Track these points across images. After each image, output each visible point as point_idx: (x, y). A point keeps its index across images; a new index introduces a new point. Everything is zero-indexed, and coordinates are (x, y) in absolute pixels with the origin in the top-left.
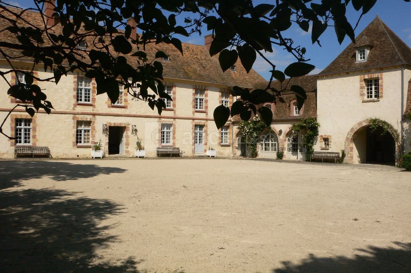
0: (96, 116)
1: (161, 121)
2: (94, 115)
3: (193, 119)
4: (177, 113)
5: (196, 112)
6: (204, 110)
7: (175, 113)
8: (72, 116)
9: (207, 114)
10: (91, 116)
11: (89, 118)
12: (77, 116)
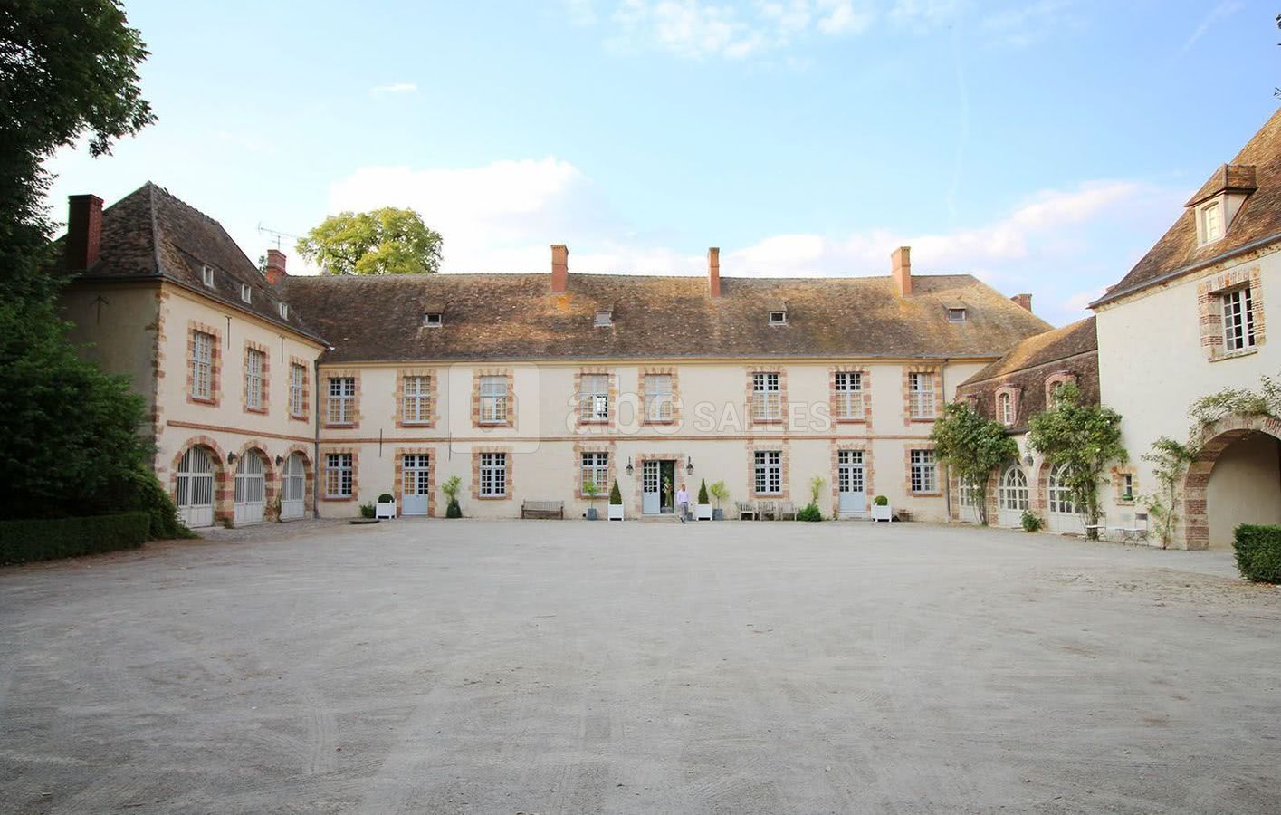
0: (616, 442)
1: (752, 446)
2: (612, 440)
3: (834, 439)
4: (791, 428)
5: (841, 422)
6: (862, 417)
7: (786, 428)
8: (572, 444)
9: (869, 426)
10: (607, 443)
11: (602, 447)
12: (581, 444)
